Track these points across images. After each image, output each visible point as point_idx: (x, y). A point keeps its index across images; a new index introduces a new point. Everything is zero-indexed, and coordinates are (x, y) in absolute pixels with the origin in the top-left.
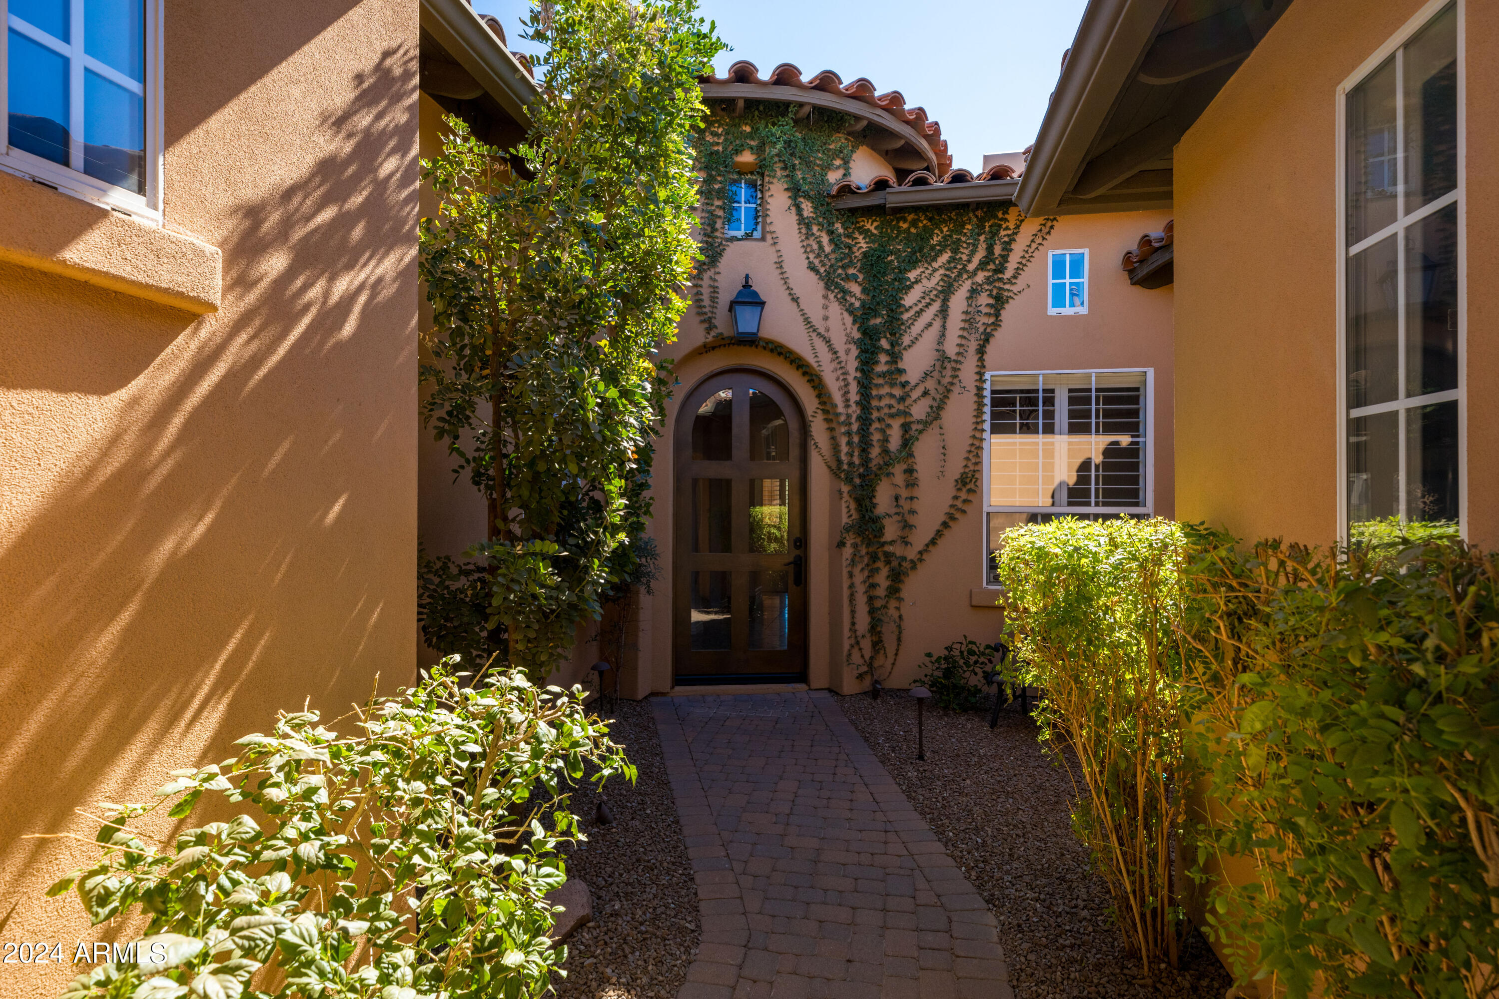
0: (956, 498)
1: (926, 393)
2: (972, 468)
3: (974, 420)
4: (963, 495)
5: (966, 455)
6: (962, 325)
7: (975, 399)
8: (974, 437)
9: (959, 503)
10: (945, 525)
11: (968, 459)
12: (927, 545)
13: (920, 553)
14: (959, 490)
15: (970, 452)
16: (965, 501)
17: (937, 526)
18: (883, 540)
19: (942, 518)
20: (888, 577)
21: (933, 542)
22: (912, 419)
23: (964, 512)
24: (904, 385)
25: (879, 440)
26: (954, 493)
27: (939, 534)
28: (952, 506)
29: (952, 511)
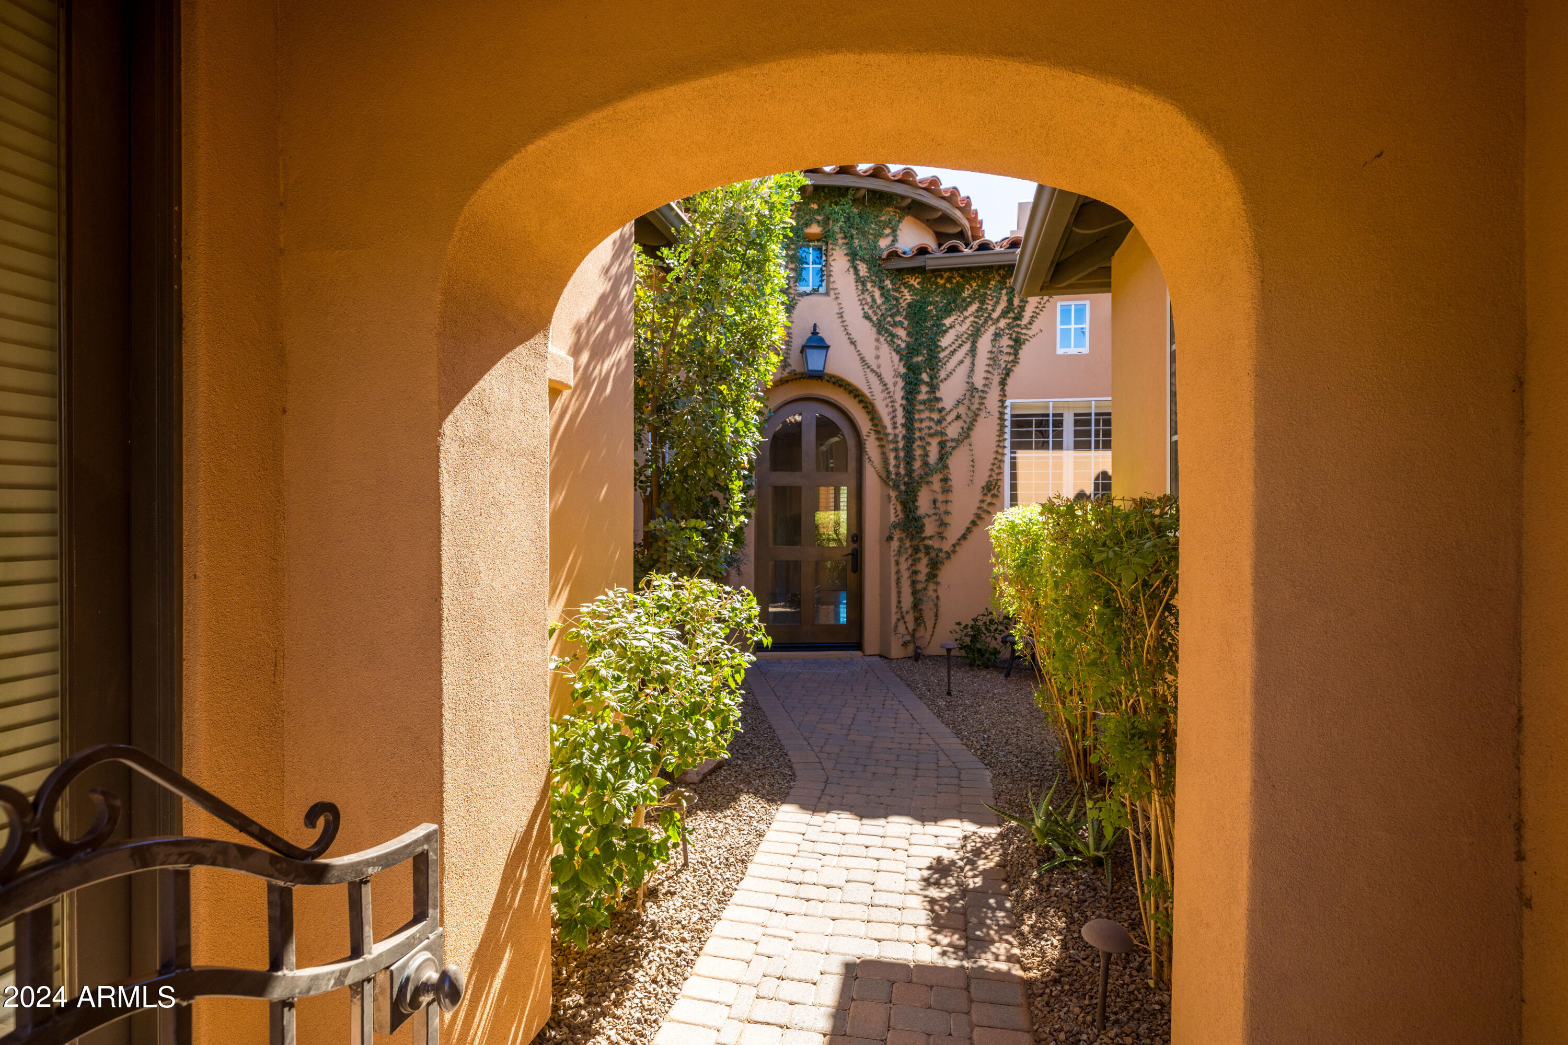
0: (982, 501)
1: (958, 417)
2: (995, 477)
3: (998, 439)
4: (988, 499)
5: (991, 467)
6: (988, 362)
7: (998, 421)
8: (997, 452)
9: (985, 506)
10: (974, 523)
11: (992, 470)
12: (959, 540)
13: (954, 546)
14: (985, 495)
15: (994, 464)
16: (990, 504)
17: (967, 523)
18: (923, 535)
19: (972, 518)
20: (928, 565)
21: (964, 537)
22: (947, 438)
23: (989, 512)
24: (941, 410)
25: (920, 455)
26: (981, 498)
27: (969, 530)
28: (979, 508)
29: (980, 512)
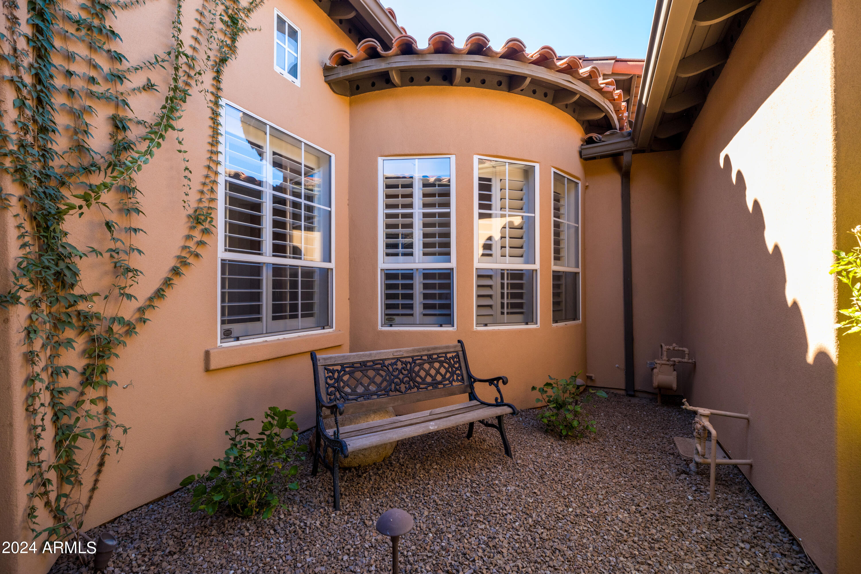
0: (189, 237)
1: (149, 87)
2: (206, 204)
3: (209, 148)
4: (197, 235)
5: (200, 188)
7: (210, 123)
8: (209, 167)
9: (191, 244)
10: (176, 271)
11: (202, 192)
12: (151, 299)
13: (141, 310)
14: (192, 228)
15: (204, 184)
16: (201, 243)
17: (164, 272)
18: (77, 291)
19: (172, 263)
20: (84, 352)
21: (159, 294)
22: (130, 115)
23: (197, 255)
25: (67, 128)
26: (186, 232)
27: (168, 282)
28: (184, 248)
29: (184, 254)
